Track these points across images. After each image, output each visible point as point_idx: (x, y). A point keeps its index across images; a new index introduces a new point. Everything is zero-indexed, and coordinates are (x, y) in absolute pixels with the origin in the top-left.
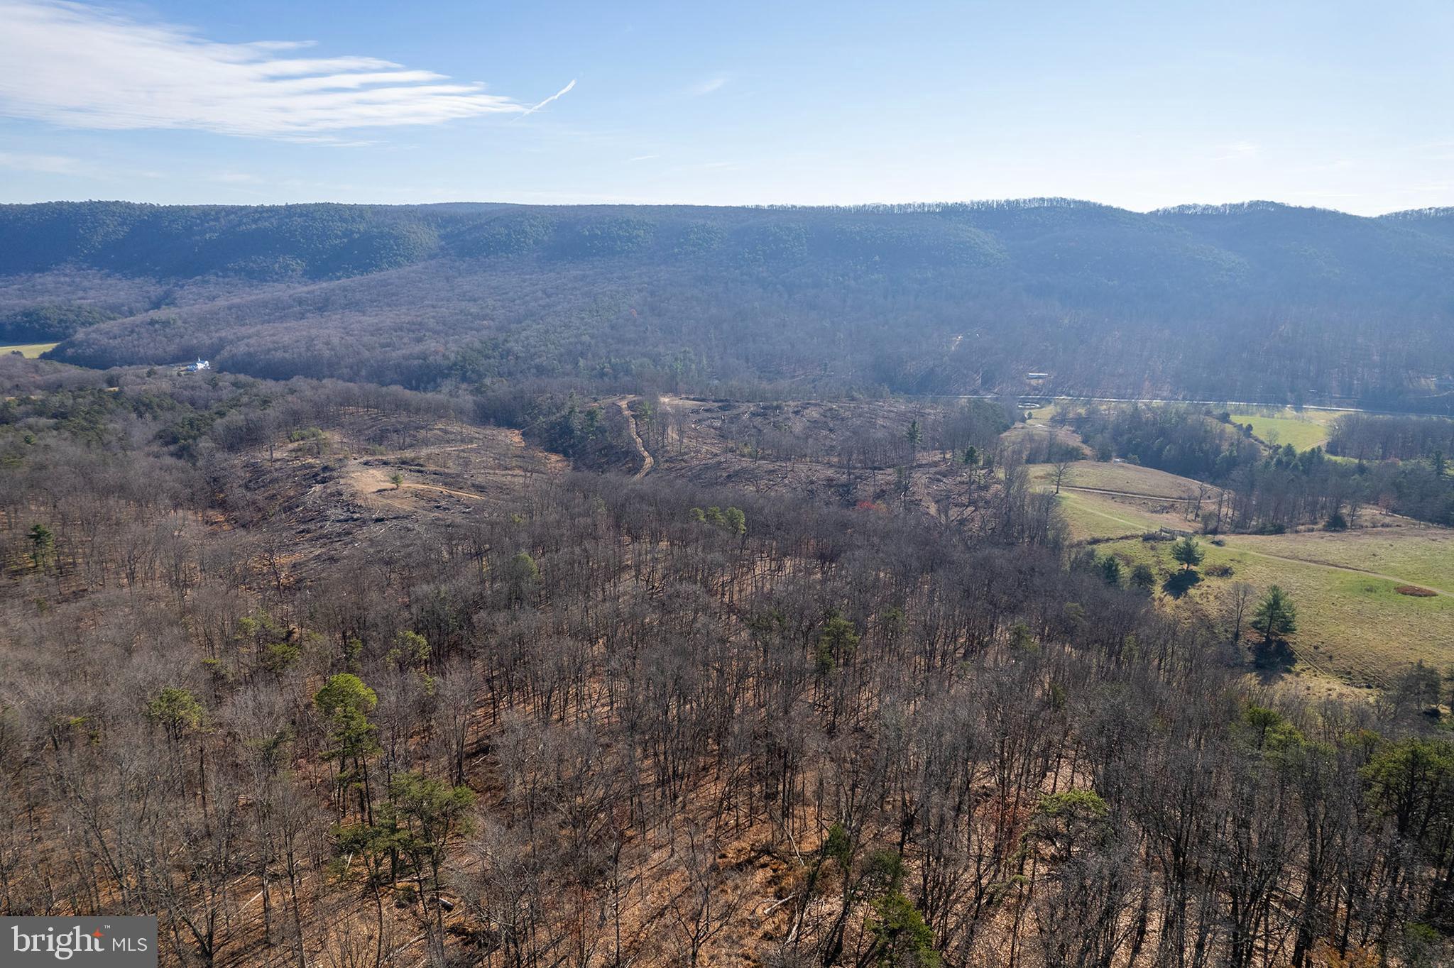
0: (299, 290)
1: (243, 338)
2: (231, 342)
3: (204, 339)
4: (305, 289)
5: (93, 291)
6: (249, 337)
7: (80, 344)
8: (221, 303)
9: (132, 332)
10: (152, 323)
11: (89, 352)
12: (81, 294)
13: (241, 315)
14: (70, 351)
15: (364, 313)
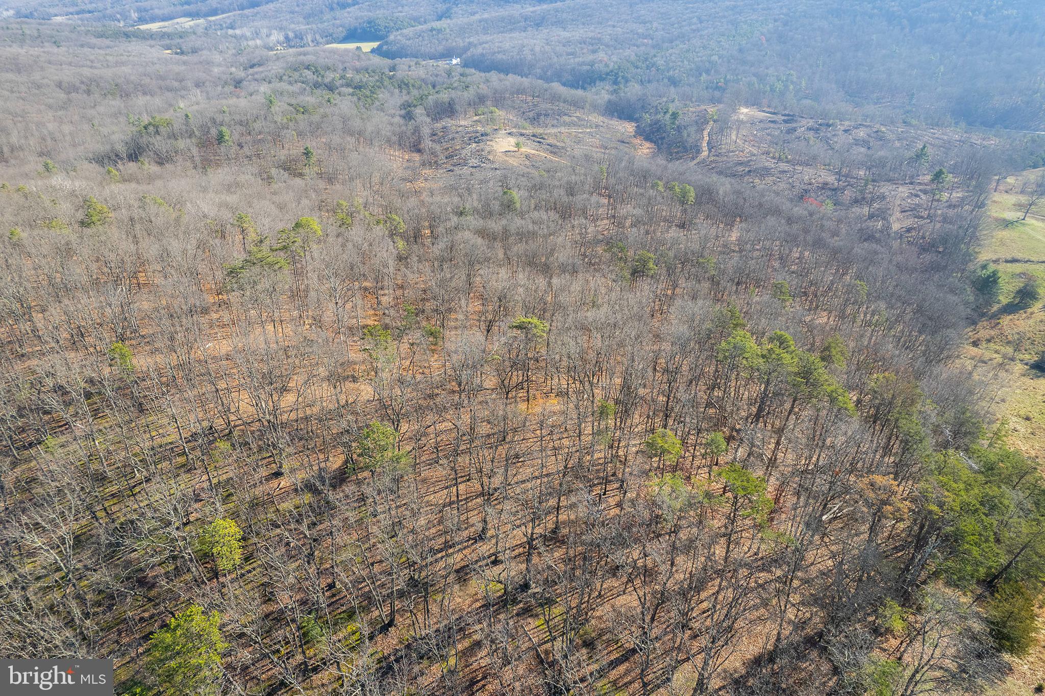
0: (527, 10)
1: (483, 43)
2: (475, 46)
3: (460, 42)
4: (531, 9)
5: (406, 7)
6: (486, 43)
7: (391, 44)
8: (477, 17)
9: (420, 36)
10: (432, 30)
11: (395, 48)
12: (400, 8)
13: (486, 26)
14: (385, 47)
15: (564, 29)
